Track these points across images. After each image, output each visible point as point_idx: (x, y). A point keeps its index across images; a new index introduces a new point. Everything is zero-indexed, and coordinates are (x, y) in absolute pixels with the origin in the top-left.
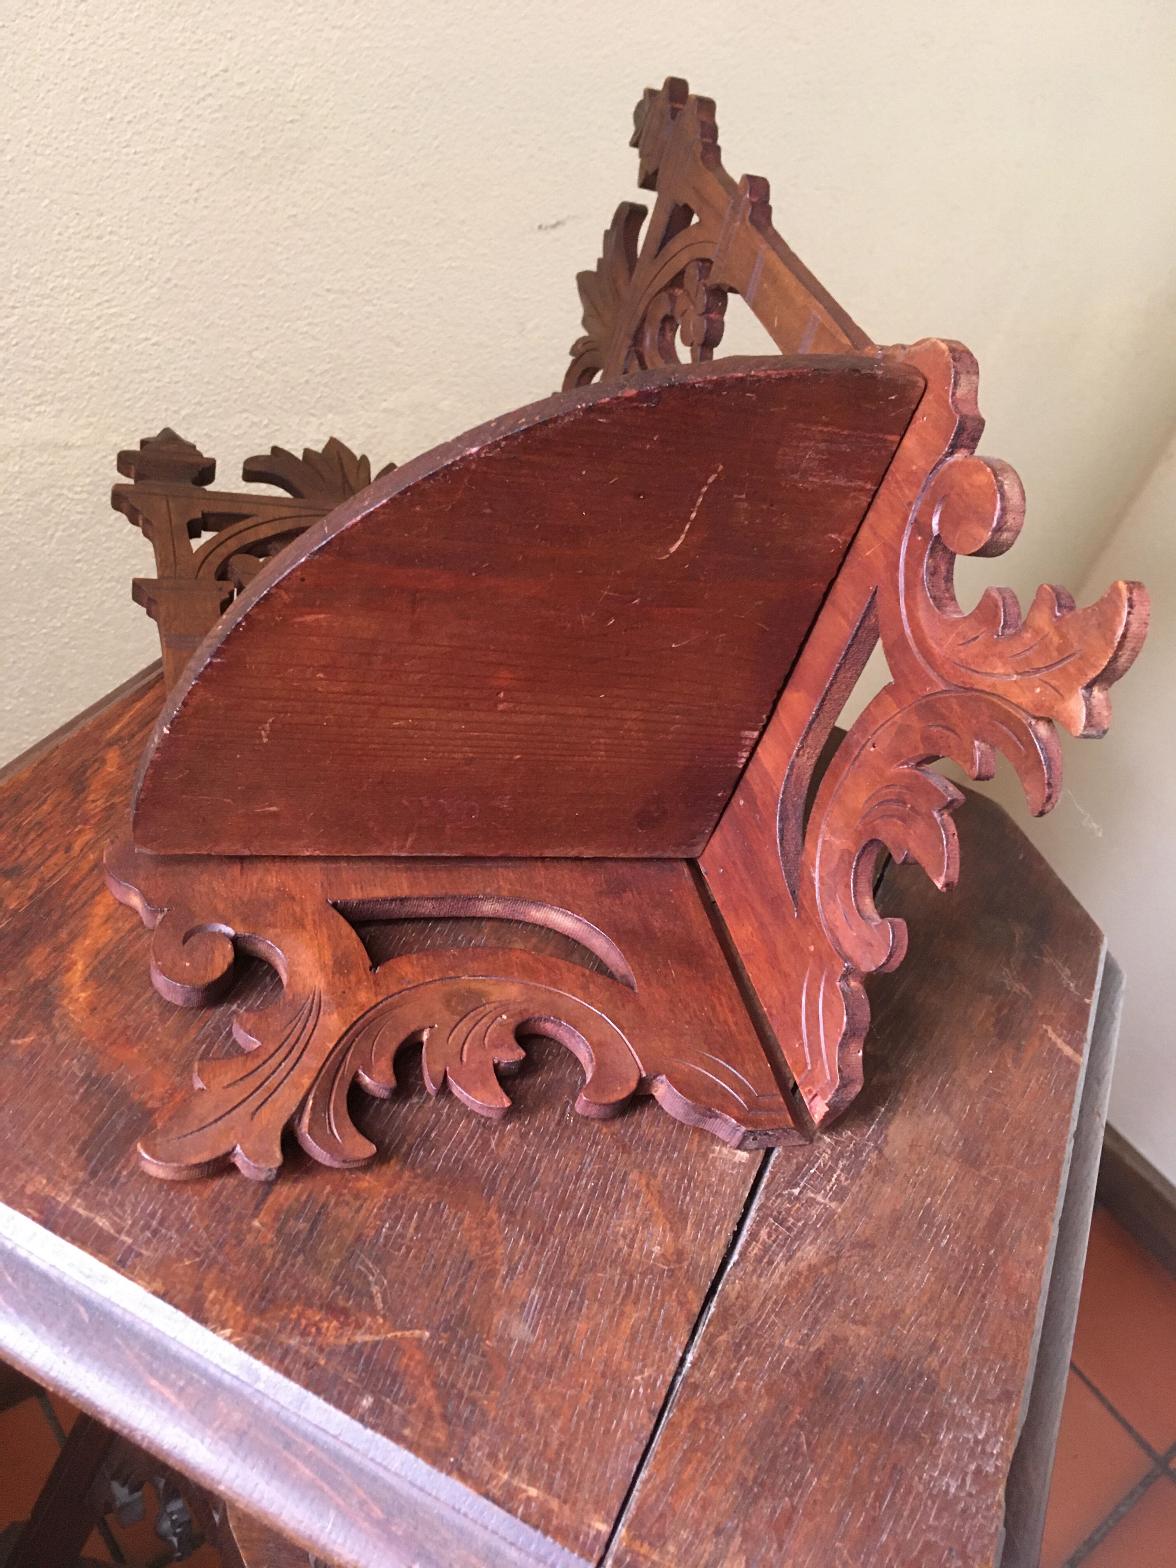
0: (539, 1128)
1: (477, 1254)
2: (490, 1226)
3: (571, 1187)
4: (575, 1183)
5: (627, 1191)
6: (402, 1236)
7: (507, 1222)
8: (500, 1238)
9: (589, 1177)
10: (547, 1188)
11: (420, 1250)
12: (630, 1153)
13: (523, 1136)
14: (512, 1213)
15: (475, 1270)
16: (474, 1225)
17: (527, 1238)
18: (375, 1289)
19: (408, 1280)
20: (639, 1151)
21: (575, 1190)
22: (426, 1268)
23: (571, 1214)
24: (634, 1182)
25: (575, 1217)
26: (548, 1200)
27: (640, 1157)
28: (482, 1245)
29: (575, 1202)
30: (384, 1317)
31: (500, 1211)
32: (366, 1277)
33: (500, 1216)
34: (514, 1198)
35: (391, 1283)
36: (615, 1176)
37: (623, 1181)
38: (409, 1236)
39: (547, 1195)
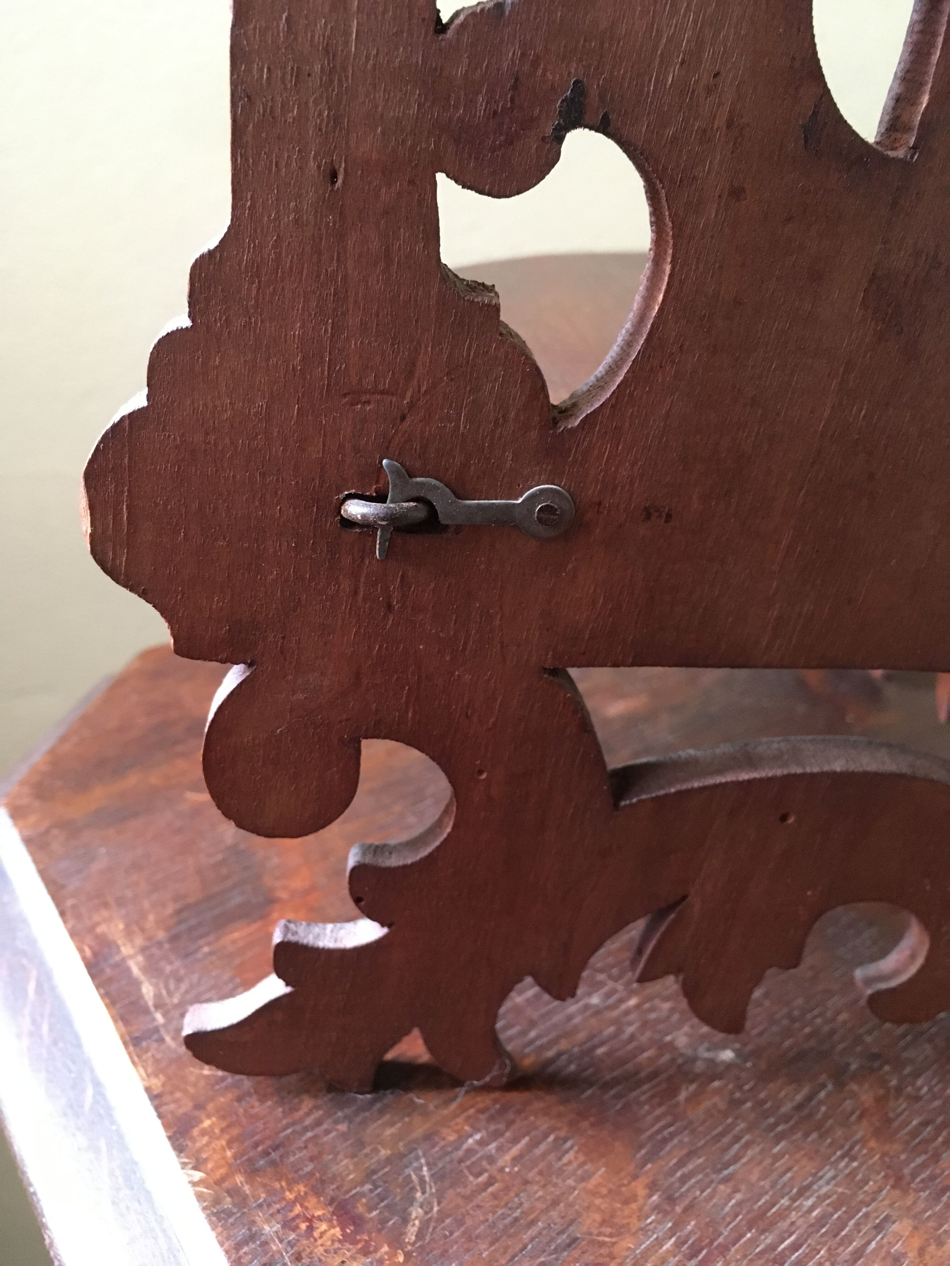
0: (764, 1102)
1: (590, 1234)
2: (626, 1202)
3: (785, 1202)
4: (793, 1200)
5: (880, 1247)
6: (491, 1159)
7: (656, 1208)
8: (635, 1224)
9: (821, 1199)
10: (743, 1187)
12: (905, 1192)
13: (734, 1104)
14: (671, 1199)
15: (576, 1253)
16: (604, 1191)
17: (679, 1244)
18: (416, 1212)
20: (923, 1195)
21: (789, 1208)
23: (769, 1239)
24: (898, 1236)
25: (772, 1247)
26: (739, 1204)
27: (921, 1205)
28: (603, 1223)
29: (784, 1225)
30: (408, 1255)
31: (653, 1187)
32: (413, 1189)
33: (651, 1196)
34: (684, 1180)
35: (442, 1216)
36: (866, 1215)
37: (878, 1228)
39: (738, 1196)
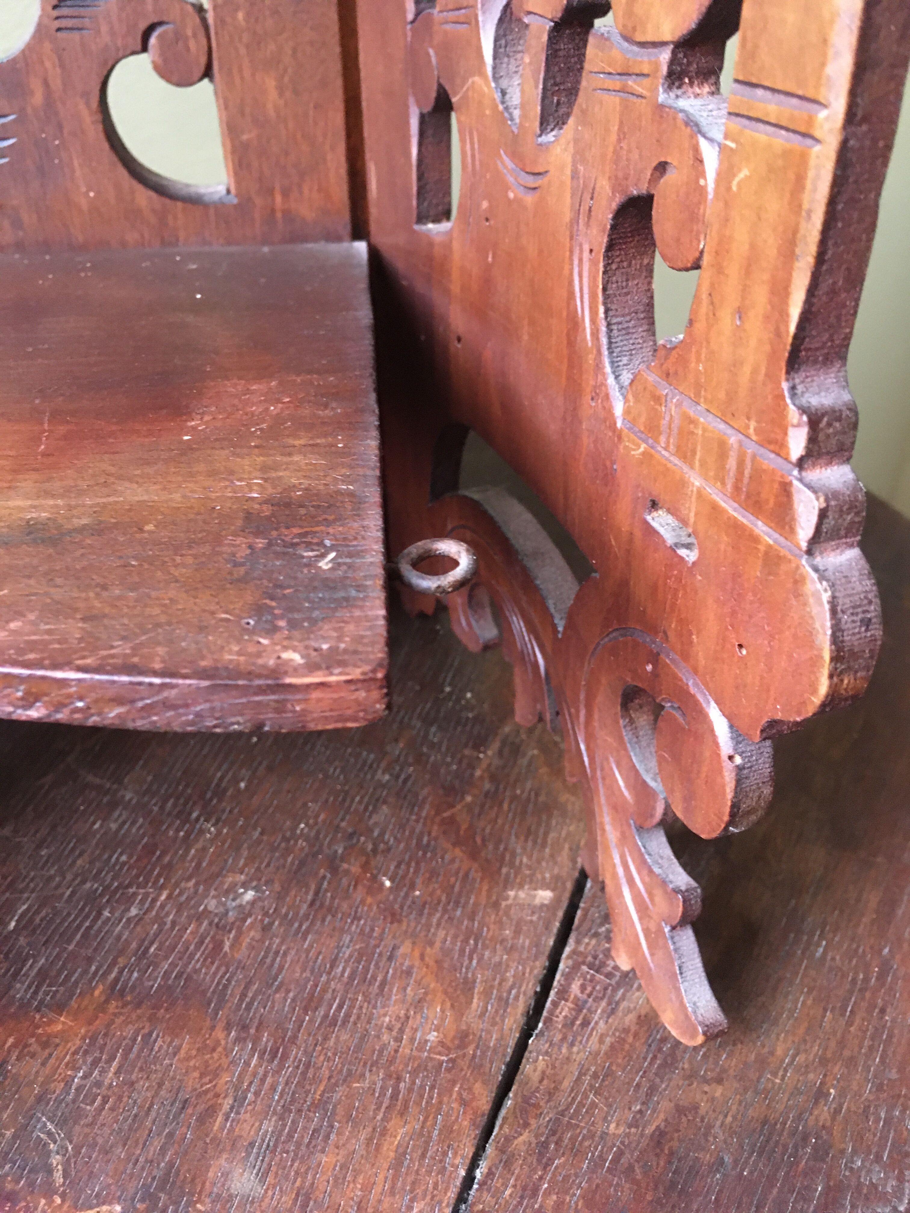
0: (286, 915)
1: (195, 1090)
2: (214, 1050)
3: (324, 978)
4: (329, 973)
5: (395, 970)
6: (98, 1084)
7: (237, 1040)
8: (225, 1062)
9: (347, 961)
10: (292, 987)
11: (120, 1098)
12: (400, 921)
13: (266, 929)
14: (245, 1028)
15: (190, 1111)
16: (194, 1052)
17: (261, 1057)
18: (56, 1160)
19: (100, 1141)
20: (412, 917)
21: (328, 982)
22: (126, 1120)
23: (322, 1012)
24: (404, 956)
25: (326, 1016)
26: (294, 1000)
27: (413, 924)
28: (202, 1076)
29: (328, 996)
30: (63, 1196)
31: (228, 1028)
32: (46, 1145)
33: (229, 1034)
34: (248, 1008)
35: (77, 1150)
36: (380, 954)
37: (390, 958)
38: (107, 1082)
39: (291, 995)
